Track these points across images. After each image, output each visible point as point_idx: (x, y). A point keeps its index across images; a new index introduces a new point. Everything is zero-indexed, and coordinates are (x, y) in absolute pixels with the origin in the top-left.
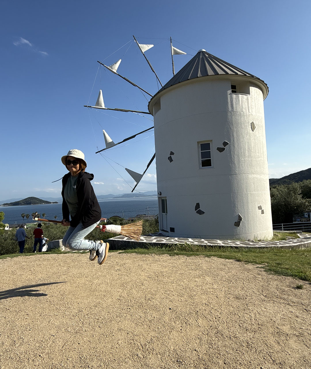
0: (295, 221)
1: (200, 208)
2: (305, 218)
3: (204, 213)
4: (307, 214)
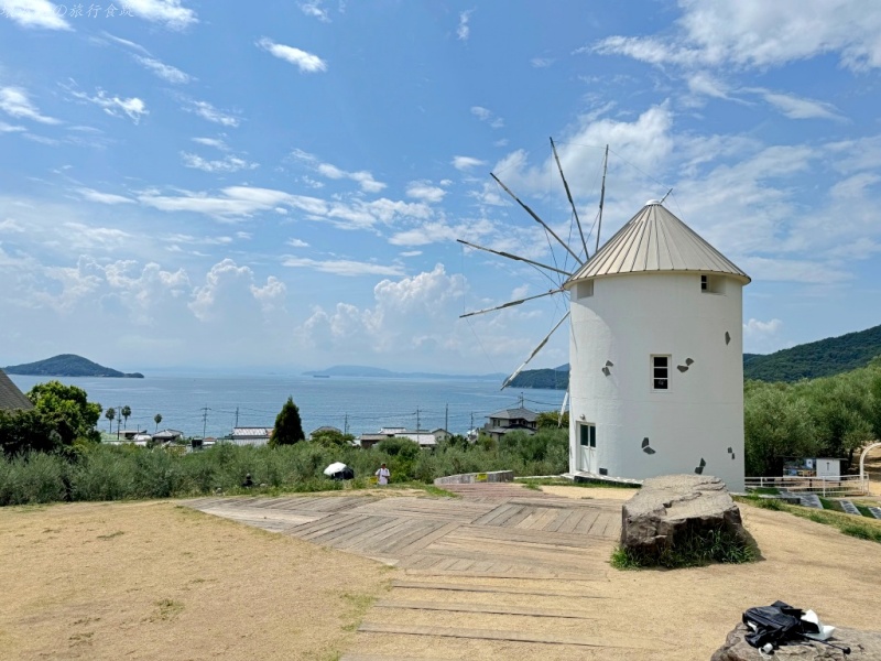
0: (787, 474)
1: (648, 445)
2: (808, 469)
3: (654, 452)
4: (812, 462)
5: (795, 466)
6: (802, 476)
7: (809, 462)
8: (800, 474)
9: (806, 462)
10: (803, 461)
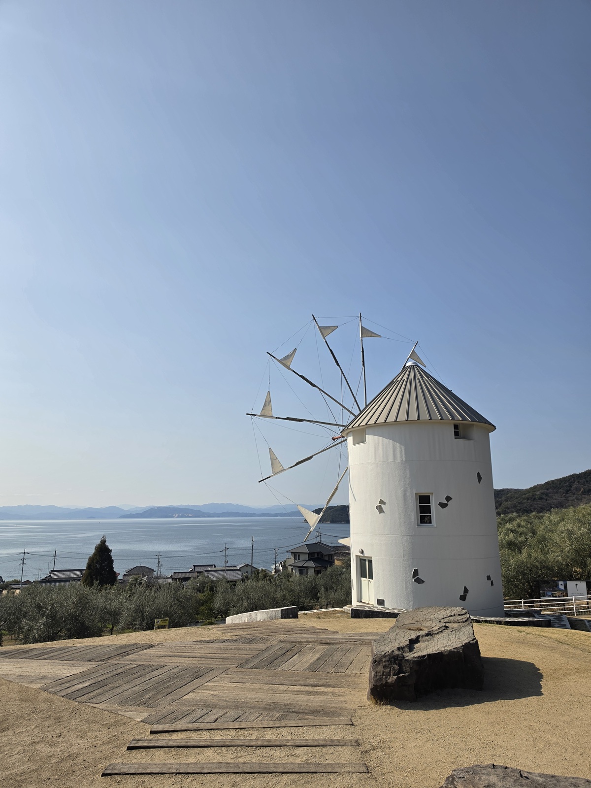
0: (544, 596)
1: (418, 575)
2: (560, 590)
3: (423, 582)
4: (563, 585)
5: (550, 588)
6: (556, 597)
7: (561, 585)
8: (554, 595)
9: (558, 585)
10: (556, 583)
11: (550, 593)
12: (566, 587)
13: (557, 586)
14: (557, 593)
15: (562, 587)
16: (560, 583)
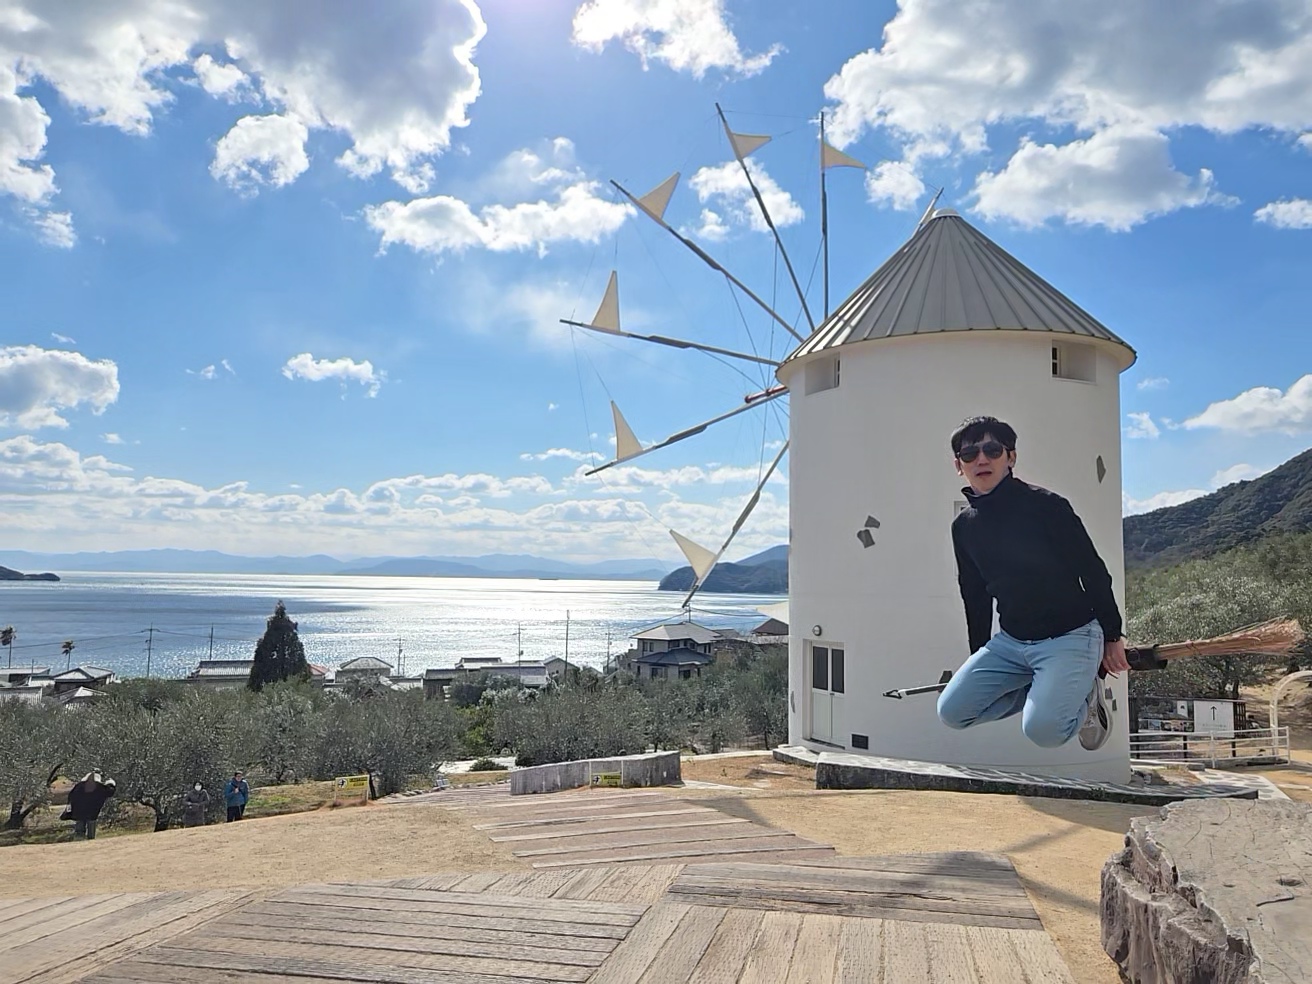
0: (1146, 727)
2: (1179, 718)
4: (1186, 707)
5: (1158, 713)
6: (1170, 730)
7: (1182, 707)
8: (1166, 727)
9: (1176, 707)
10: (1172, 704)
11: (1158, 723)
12: (1191, 712)
13: (1173, 709)
14: (1173, 724)
15: (1183, 713)
16: (1180, 703)
